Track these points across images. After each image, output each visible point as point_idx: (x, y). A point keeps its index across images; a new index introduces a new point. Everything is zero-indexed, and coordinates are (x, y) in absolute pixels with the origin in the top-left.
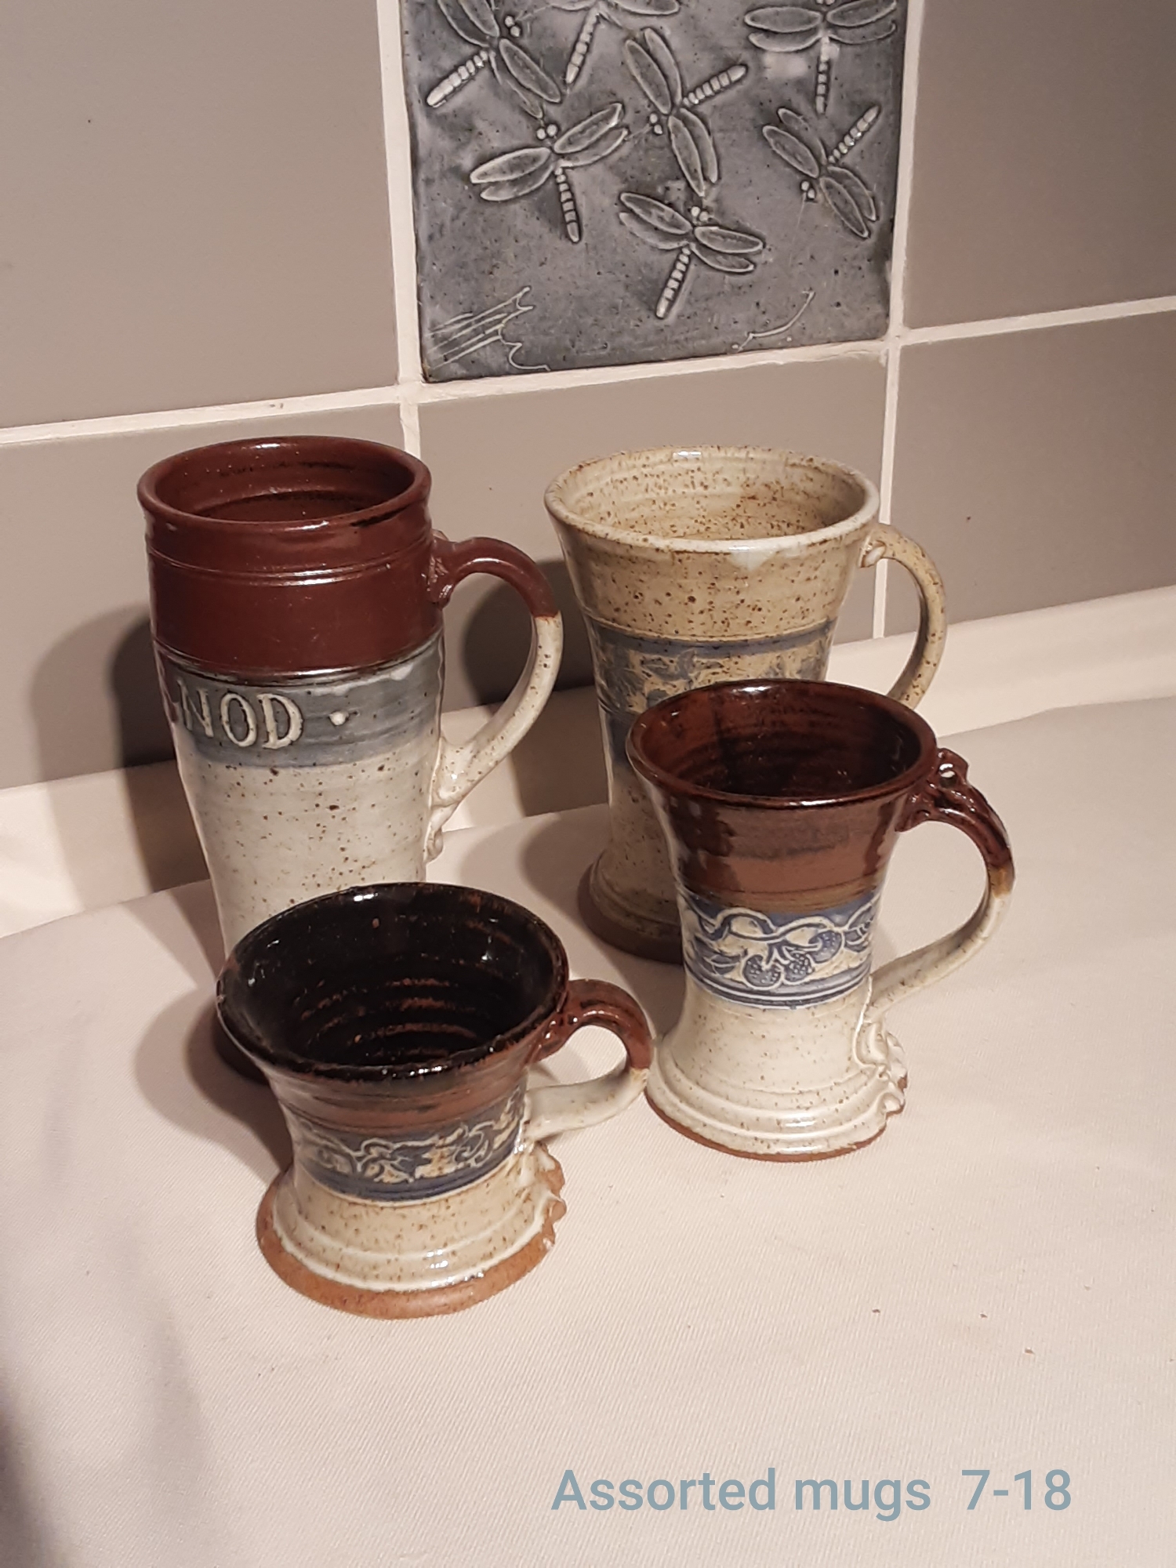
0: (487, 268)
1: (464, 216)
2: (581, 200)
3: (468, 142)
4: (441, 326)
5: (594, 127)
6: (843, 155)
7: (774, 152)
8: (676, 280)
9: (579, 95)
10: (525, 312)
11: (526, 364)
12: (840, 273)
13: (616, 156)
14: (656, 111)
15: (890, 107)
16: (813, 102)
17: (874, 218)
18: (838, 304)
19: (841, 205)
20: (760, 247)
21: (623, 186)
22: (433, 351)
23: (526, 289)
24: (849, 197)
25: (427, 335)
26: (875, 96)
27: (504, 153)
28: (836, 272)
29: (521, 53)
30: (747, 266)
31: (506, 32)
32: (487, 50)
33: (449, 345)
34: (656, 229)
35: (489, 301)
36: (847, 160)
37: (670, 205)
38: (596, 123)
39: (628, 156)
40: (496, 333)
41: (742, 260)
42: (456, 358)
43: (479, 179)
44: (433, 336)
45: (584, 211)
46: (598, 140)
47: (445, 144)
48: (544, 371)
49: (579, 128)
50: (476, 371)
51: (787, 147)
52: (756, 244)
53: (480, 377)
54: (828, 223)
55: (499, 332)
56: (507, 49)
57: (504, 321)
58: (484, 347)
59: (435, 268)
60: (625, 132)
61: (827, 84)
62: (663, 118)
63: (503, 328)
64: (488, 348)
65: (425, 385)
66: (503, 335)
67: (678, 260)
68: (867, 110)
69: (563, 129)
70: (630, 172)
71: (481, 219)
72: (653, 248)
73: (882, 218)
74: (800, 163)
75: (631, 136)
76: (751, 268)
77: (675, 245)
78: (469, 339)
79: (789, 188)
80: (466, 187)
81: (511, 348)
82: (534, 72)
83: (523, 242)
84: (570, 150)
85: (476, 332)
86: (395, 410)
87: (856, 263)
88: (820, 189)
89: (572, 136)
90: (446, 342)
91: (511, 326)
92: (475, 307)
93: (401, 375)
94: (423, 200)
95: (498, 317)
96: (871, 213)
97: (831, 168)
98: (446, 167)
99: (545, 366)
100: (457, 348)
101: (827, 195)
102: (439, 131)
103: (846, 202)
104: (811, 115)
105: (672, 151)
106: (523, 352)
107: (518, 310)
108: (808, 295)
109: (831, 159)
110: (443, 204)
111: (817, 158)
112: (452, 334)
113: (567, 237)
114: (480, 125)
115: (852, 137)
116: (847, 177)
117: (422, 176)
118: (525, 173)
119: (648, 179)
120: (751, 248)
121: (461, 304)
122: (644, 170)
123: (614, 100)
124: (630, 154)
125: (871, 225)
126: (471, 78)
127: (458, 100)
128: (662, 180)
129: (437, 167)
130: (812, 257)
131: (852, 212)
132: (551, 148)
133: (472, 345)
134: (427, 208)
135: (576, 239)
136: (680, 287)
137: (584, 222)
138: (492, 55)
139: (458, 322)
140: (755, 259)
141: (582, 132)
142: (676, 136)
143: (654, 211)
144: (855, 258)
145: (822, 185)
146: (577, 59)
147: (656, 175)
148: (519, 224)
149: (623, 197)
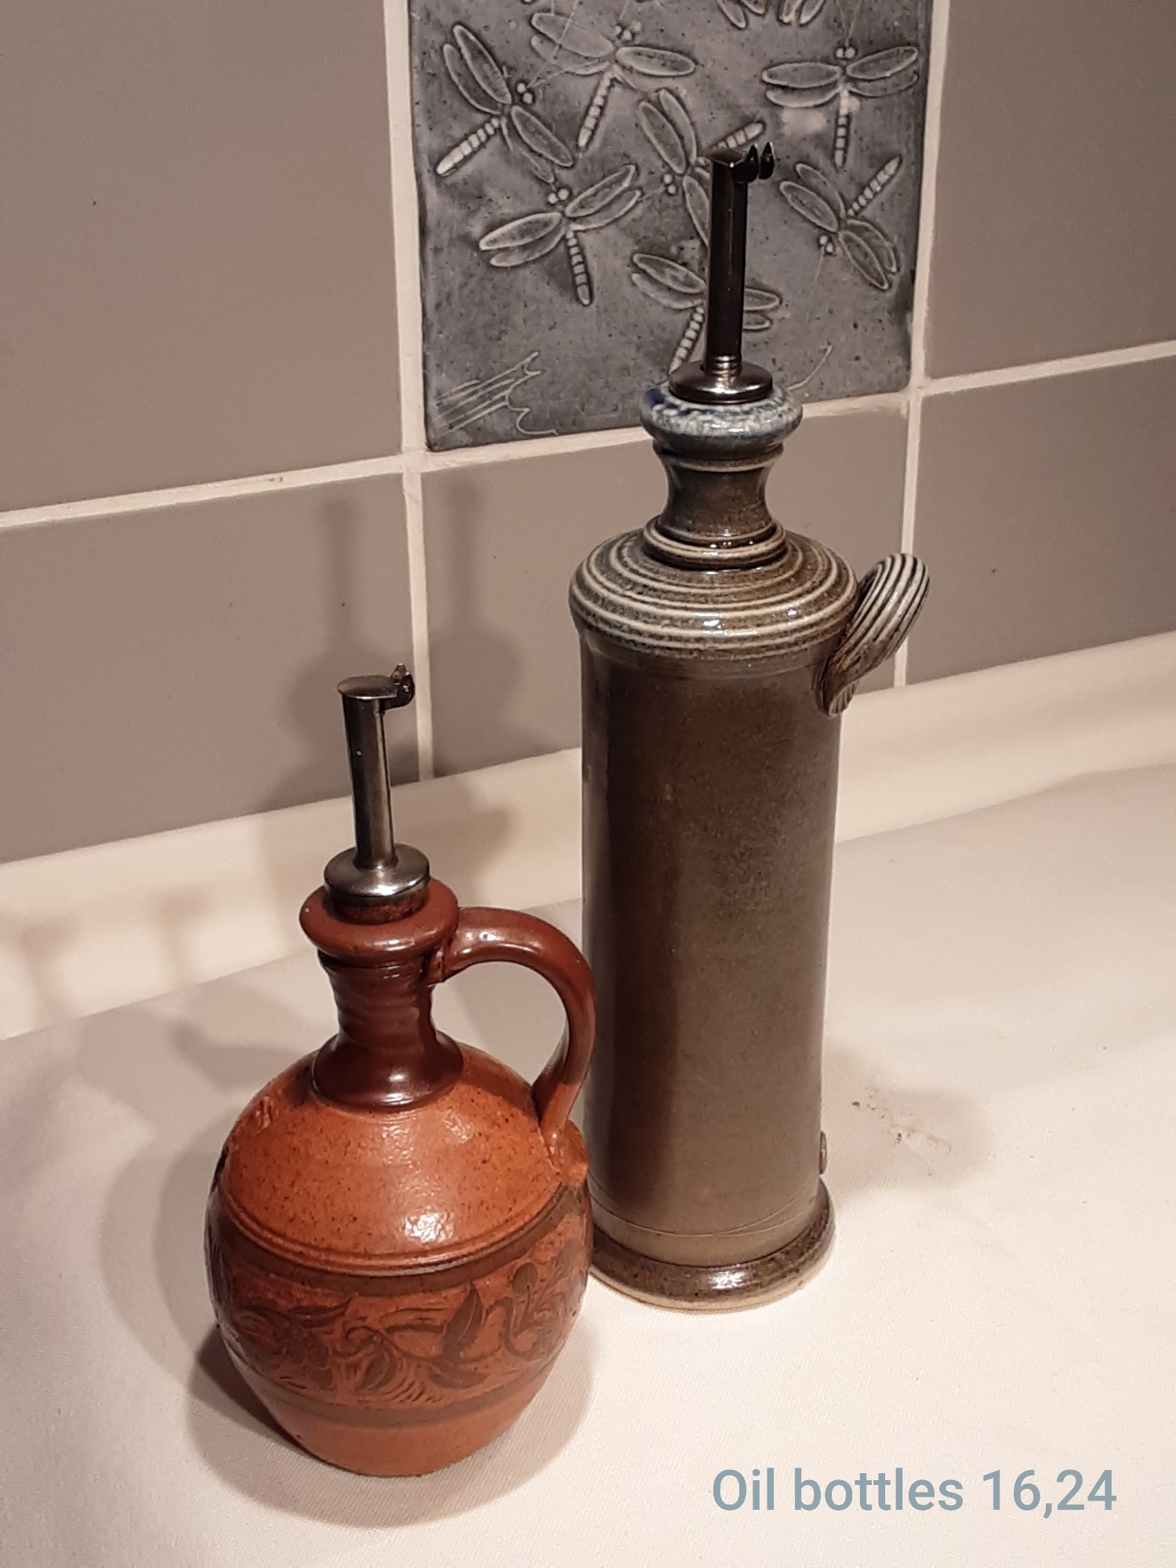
0: (495, 333)
1: (473, 282)
2: (592, 262)
3: (478, 209)
4: (447, 393)
5: (607, 190)
6: (862, 207)
7: (792, 208)
8: (690, 339)
9: (591, 159)
10: (533, 377)
11: (533, 429)
12: (860, 327)
13: (630, 217)
14: (671, 171)
15: (913, 158)
16: (832, 156)
17: (894, 269)
18: (857, 358)
19: (861, 258)
20: (777, 303)
21: (636, 248)
22: (438, 420)
23: (536, 354)
24: (869, 250)
25: (433, 403)
26: (895, 147)
27: (514, 219)
28: (855, 326)
29: (533, 118)
30: (763, 323)
31: (518, 99)
32: (498, 117)
33: (453, 412)
34: (670, 289)
35: (497, 366)
36: (866, 213)
37: (684, 264)
38: (609, 186)
39: (641, 218)
40: (503, 398)
41: (759, 317)
42: (462, 425)
43: (488, 245)
44: (438, 405)
45: (596, 275)
46: (610, 203)
47: (454, 211)
48: (552, 435)
49: (591, 191)
50: (480, 437)
51: (805, 202)
52: (770, 300)
53: (488, 444)
54: (846, 277)
55: (507, 398)
56: (520, 115)
57: (512, 387)
58: (490, 414)
59: (441, 336)
60: (638, 193)
61: (846, 138)
62: (677, 178)
63: (510, 394)
64: (495, 415)
65: (429, 454)
66: (510, 400)
67: (692, 319)
68: (888, 161)
69: (575, 192)
70: (642, 233)
71: (489, 286)
72: (666, 308)
73: (903, 270)
74: (818, 217)
75: (644, 198)
76: (767, 324)
77: (689, 304)
78: (476, 406)
79: (807, 243)
80: (475, 255)
81: (519, 413)
82: (546, 137)
83: (532, 308)
84: (582, 213)
85: (482, 399)
86: (397, 478)
87: (878, 316)
88: (839, 242)
89: (586, 199)
90: (451, 410)
91: (519, 392)
92: (482, 375)
93: (405, 444)
94: (431, 267)
95: (506, 382)
96: (891, 265)
97: (850, 222)
98: (454, 235)
99: (554, 431)
100: (463, 416)
101: (846, 248)
102: (448, 200)
103: (866, 255)
104: (830, 169)
105: (686, 210)
106: (531, 417)
107: (527, 375)
108: (826, 350)
109: (851, 212)
110: (451, 273)
111: (836, 212)
112: (457, 402)
113: (577, 299)
114: (491, 192)
115: (871, 190)
116: (867, 229)
117: (430, 245)
118: (535, 237)
119: (663, 239)
120: (768, 304)
121: (468, 371)
122: (657, 231)
123: (627, 162)
124: (643, 214)
125: (890, 276)
126: (482, 145)
127: (468, 169)
128: (676, 240)
129: (445, 235)
130: (830, 312)
131: (871, 263)
132: (563, 213)
133: (479, 412)
134: (434, 277)
135: (586, 302)
136: (694, 346)
137: (595, 286)
138: (504, 123)
139: (467, 388)
140: (771, 315)
141: (595, 195)
142: (691, 195)
143: (667, 270)
144: (875, 310)
145: (841, 239)
146: (590, 123)
147: (669, 237)
148: (529, 288)
149: (636, 258)
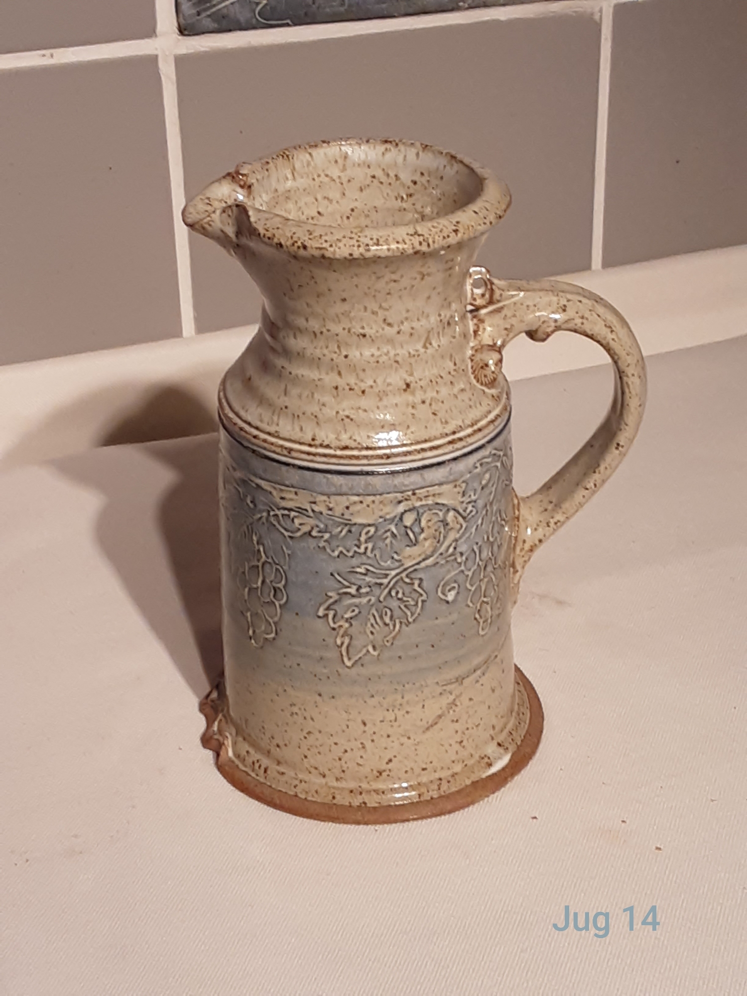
11: (271, 19)
22: (187, 7)
33: (200, 1)
42: (208, 13)
48: (288, 25)
50: (225, 25)
53: (230, 31)
58: (232, 4)
65: (180, 37)
81: (258, 4)
86: (154, 59)
93: (160, 28)
99: (289, 21)
106: (268, 7)
133: (222, 2)
